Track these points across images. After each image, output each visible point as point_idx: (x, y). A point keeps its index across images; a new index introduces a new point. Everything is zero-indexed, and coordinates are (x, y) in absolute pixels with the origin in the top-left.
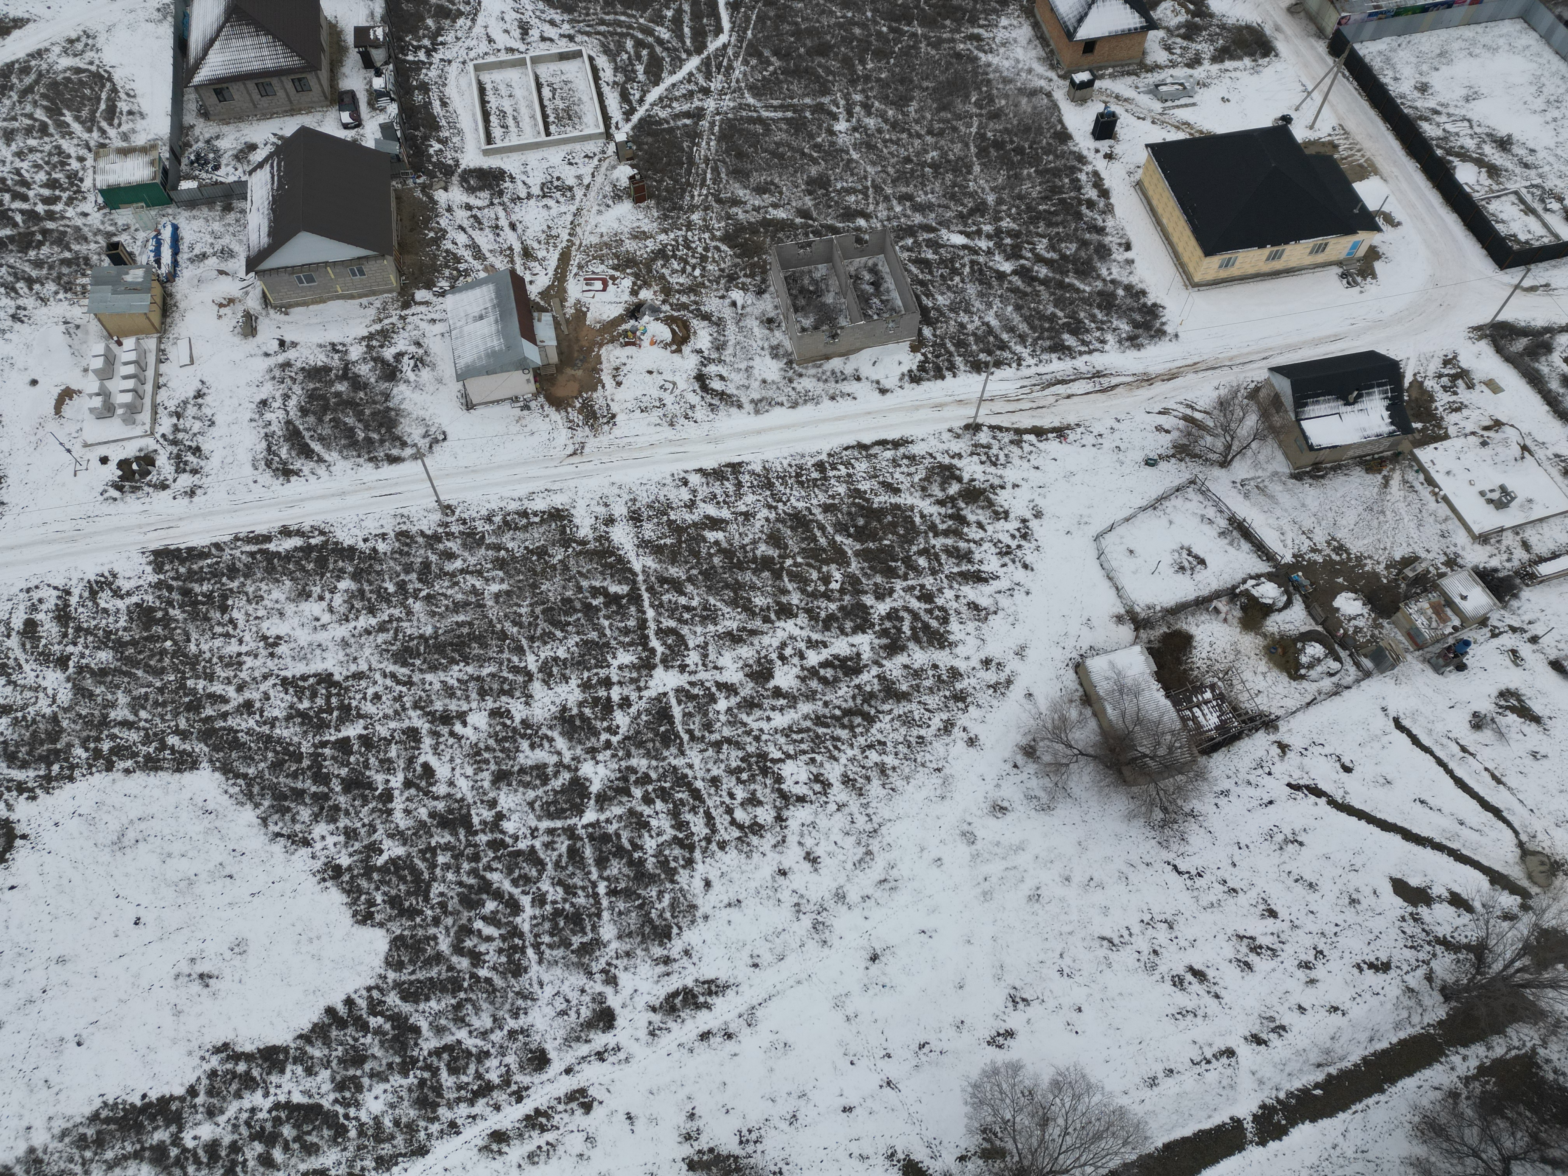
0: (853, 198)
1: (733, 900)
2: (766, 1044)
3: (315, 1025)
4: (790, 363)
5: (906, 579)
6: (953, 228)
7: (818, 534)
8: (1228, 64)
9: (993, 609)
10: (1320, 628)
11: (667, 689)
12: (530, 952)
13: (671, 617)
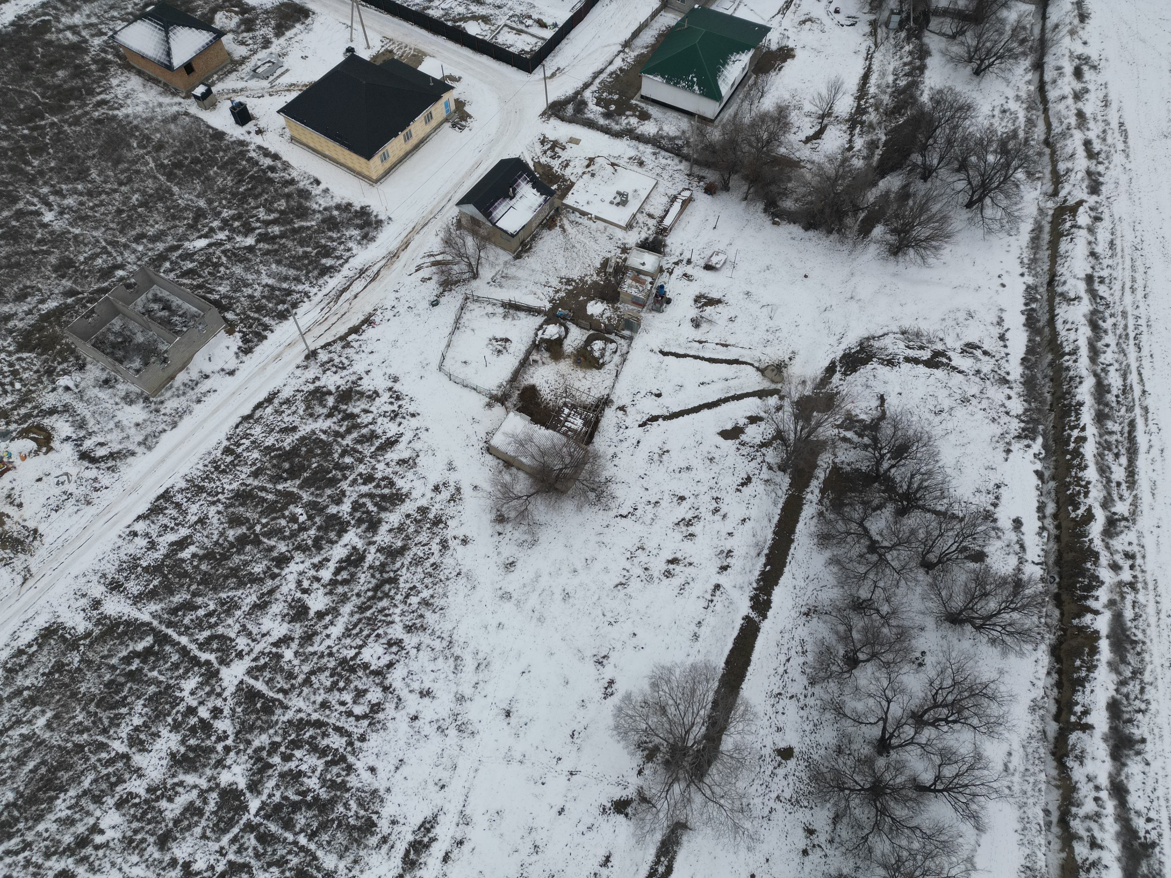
0: (100, 261)
1: (396, 762)
2: (486, 824)
4: (146, 399)
5: (346, 478)
6: (191, 238)
7: (263, 494)
8: (289, 34)
9: (414, 455)
10: (591, 332)
11: (240, 678)
13: (202, 629)
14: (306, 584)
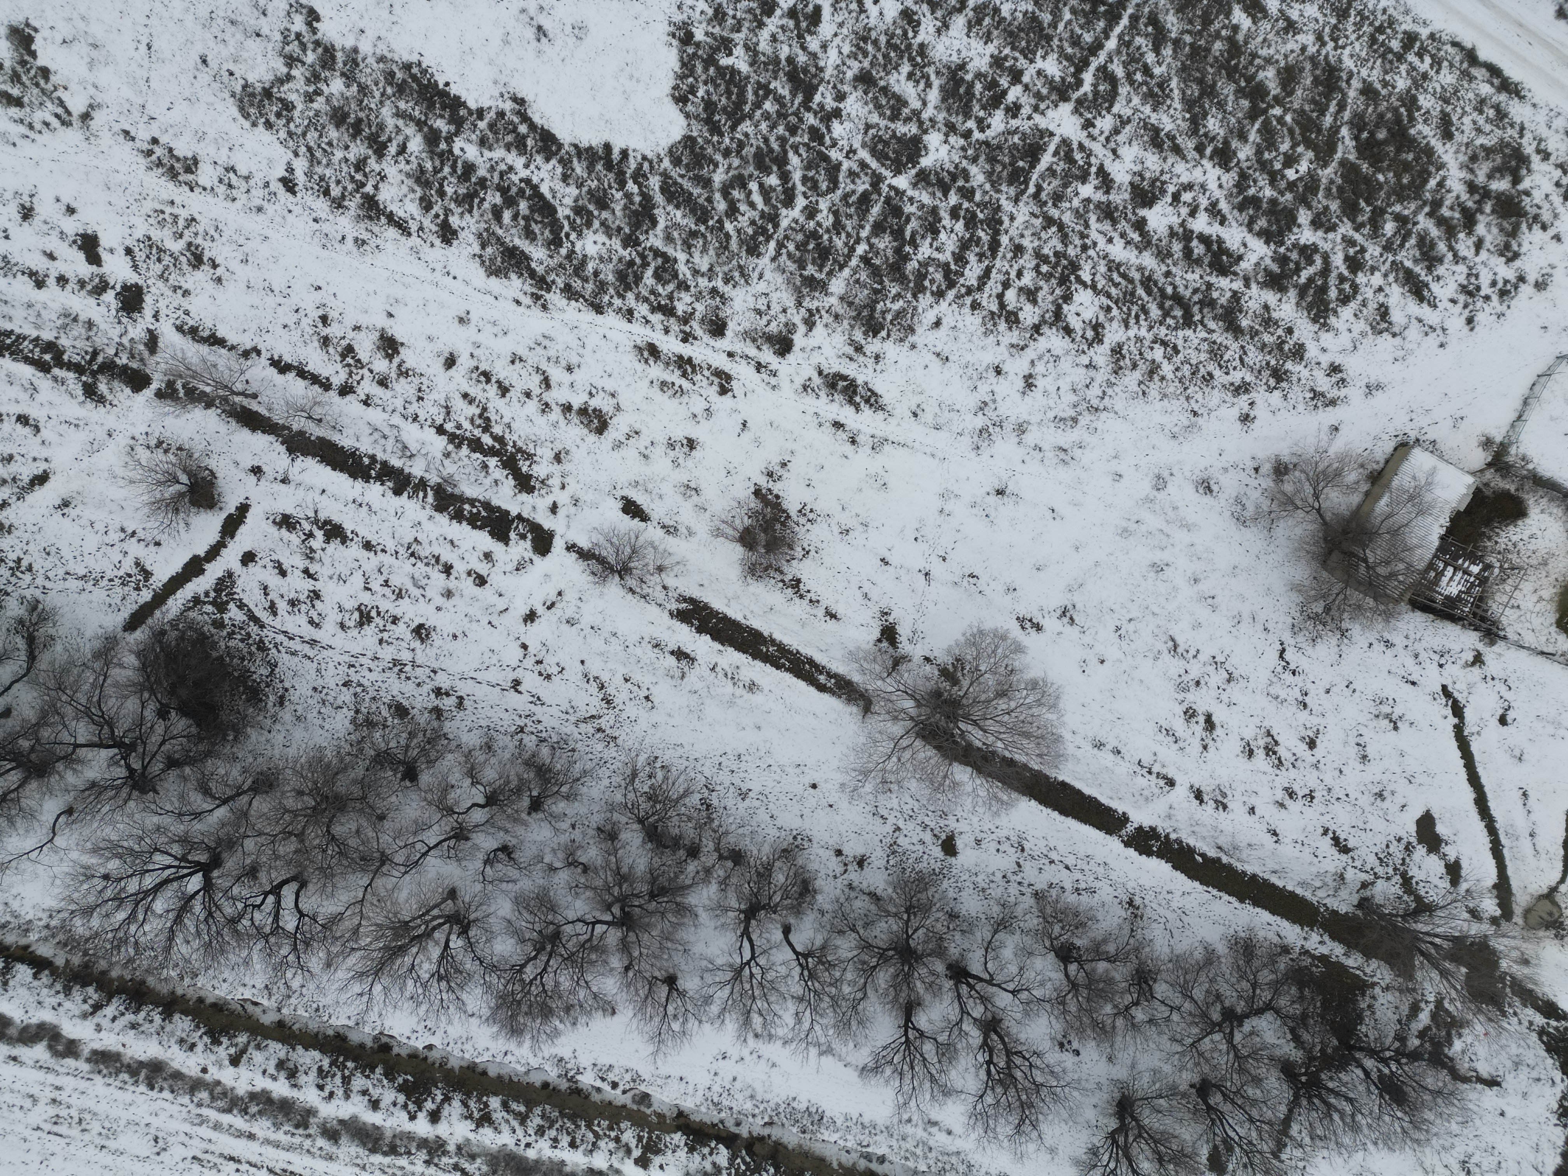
1: (944, 354)
2: (872, 471)
3: (591, 148)
5: (1357, 229)
7: (1333, 108)
9: (1396, 329)
11: (1058, 131)
12: (772, 245)
13: (1125, 64)
14: (1187, 197)
